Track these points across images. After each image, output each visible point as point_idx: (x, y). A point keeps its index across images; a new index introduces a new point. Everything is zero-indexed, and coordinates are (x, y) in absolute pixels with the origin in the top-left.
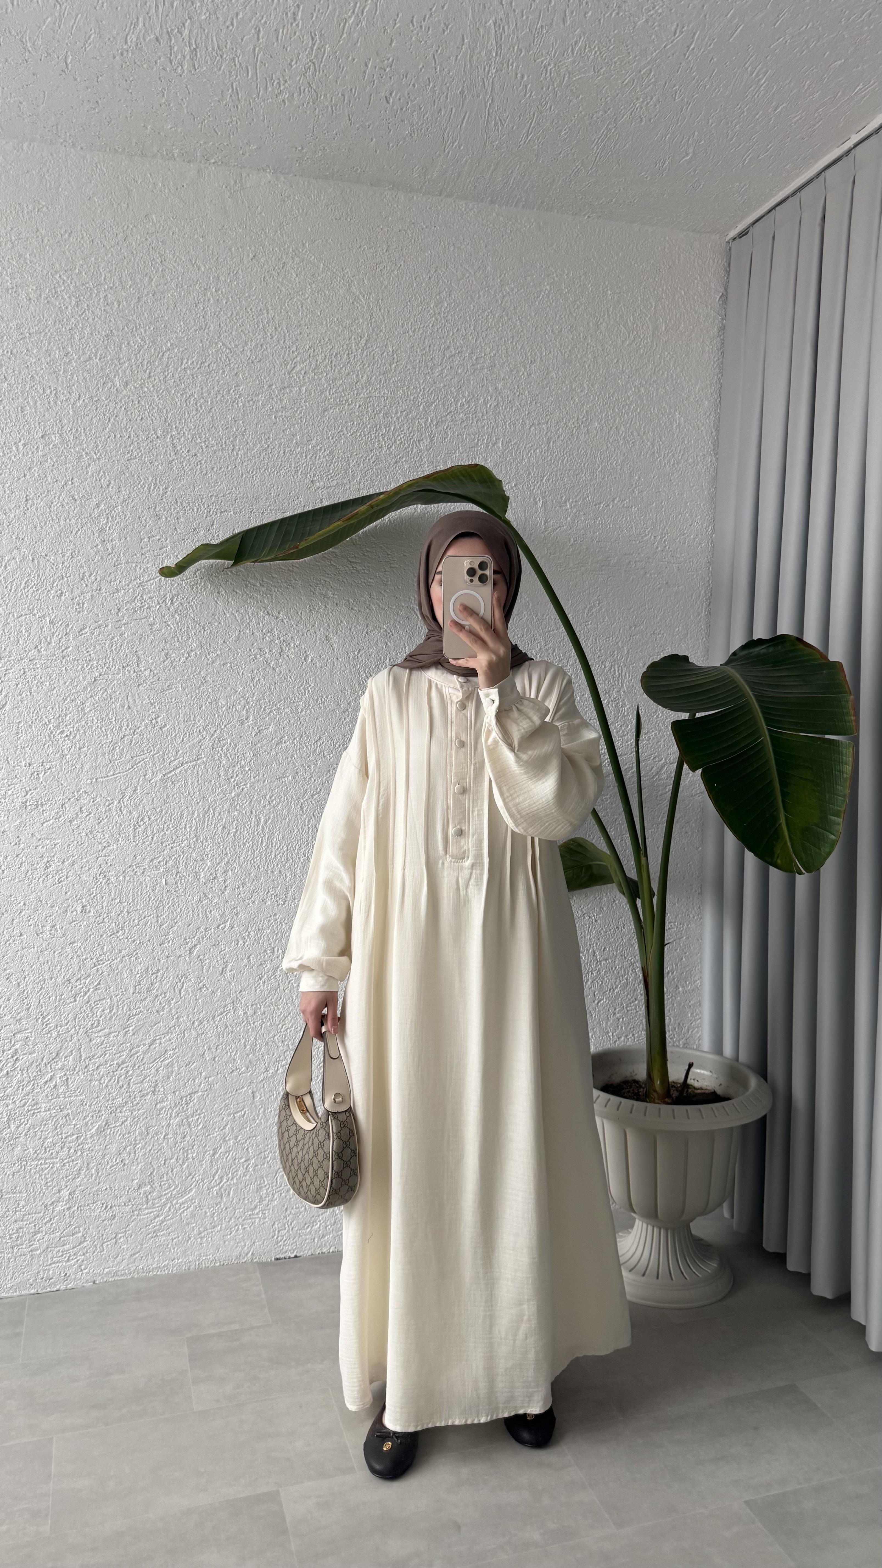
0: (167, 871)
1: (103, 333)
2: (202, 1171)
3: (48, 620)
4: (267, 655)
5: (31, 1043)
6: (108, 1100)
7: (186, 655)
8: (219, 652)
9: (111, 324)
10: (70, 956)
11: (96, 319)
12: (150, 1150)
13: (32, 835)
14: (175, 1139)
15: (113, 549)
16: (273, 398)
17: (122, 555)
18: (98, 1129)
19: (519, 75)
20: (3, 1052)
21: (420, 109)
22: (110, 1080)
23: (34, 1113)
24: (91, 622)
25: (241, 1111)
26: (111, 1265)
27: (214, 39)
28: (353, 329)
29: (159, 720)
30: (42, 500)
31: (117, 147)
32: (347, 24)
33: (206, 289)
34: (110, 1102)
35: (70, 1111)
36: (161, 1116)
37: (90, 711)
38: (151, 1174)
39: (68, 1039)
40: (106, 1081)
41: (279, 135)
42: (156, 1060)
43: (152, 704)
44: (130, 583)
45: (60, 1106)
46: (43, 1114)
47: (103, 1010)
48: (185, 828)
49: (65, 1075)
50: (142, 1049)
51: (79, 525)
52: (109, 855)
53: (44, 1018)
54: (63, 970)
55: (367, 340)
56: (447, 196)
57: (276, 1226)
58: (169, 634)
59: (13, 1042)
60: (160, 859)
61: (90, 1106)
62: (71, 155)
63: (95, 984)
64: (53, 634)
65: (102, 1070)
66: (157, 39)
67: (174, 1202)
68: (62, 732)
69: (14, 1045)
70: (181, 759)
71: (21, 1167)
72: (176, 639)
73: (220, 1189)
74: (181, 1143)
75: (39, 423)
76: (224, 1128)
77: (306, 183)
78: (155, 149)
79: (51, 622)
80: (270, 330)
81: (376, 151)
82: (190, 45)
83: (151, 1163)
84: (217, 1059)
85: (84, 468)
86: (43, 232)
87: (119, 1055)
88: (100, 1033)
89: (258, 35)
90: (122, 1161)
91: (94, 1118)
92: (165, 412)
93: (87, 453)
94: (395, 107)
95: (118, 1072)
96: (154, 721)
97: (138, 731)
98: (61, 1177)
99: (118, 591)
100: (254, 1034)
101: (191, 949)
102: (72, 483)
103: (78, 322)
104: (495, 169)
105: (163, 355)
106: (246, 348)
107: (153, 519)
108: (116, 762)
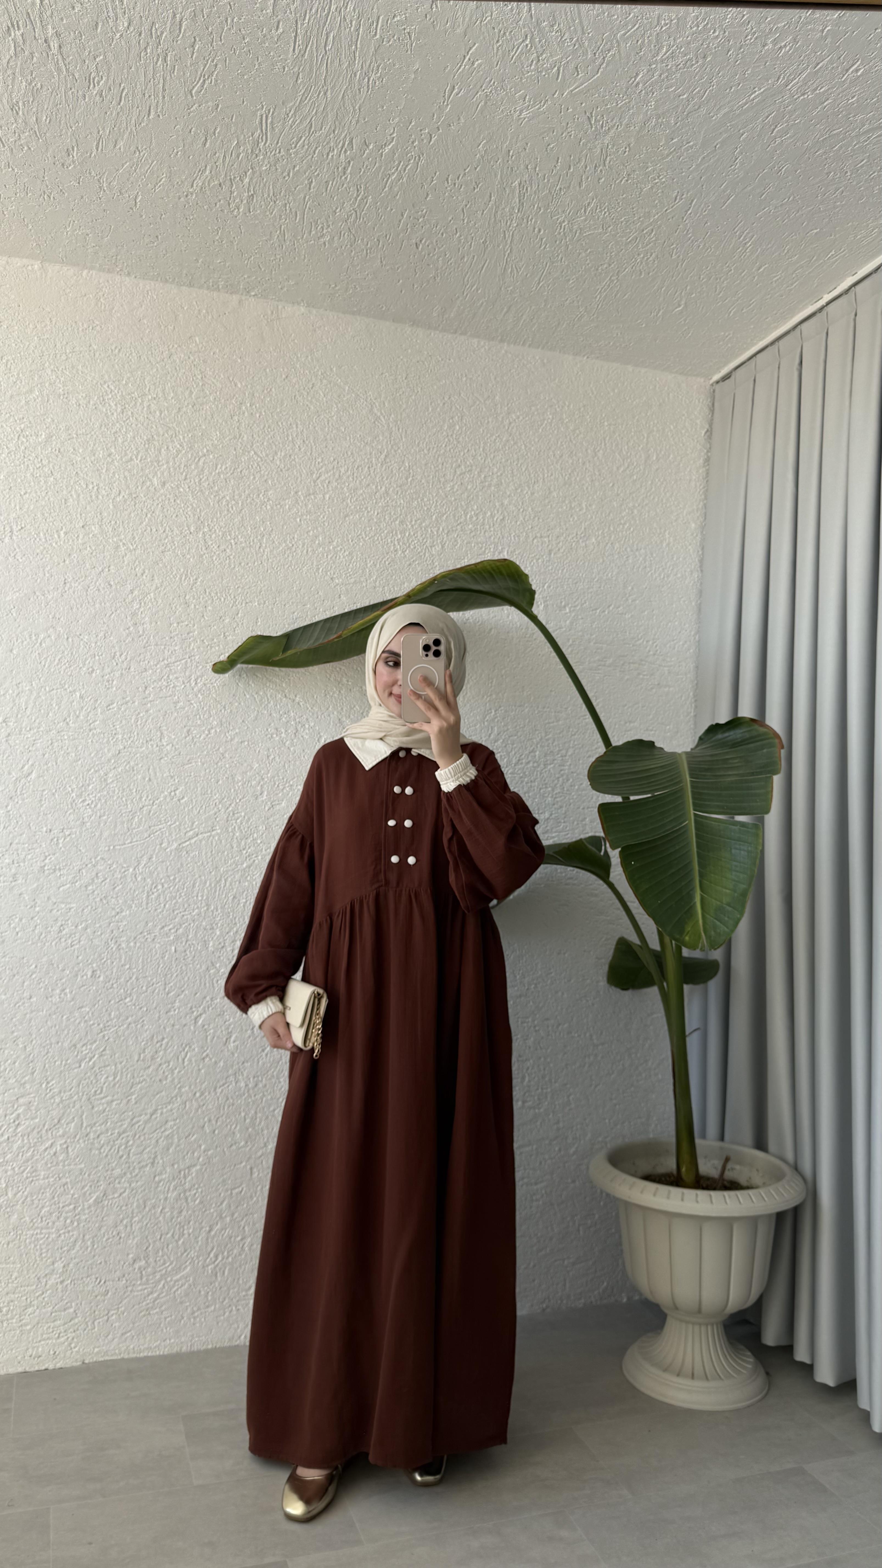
0: (177, 938)
1: (145, 438)
2: (197, 1249)
3: (78, 695)
4: (283, 735)
5: (33, 1108)
6: (107, 1171)
7: (207, 732)
8: (237, 731)
9: (152, 430)
10: (77, 1021)
11: (139, 425)
12: (147, 1224)
13: (49, 898)
14: (172, 1213)
15: (144, 632)
17: (152, 637)
18: (95, 1200)
19: (536, 230)
20: (5, 1116)
21: (446, 255)
22: (110, 1150)
23: (32, 1181)
24: (118, 698)
25: (239, 1187)
26: (102, 1343)
27: (271, 187)
28: (374, 445)
29: (177, 792)
30: (79, 583)
31: (168, 278)
32: (390, 180)
33: (241, 404)
34: (109, 1172)
35: (68, 1180)
36: (159, 1189)
37: (113, 781)
38: (147, 1248)
39: (71, 1105)
40: (106, 1151)
41: (316, 273)
42: (156, 1130)
43: (172, 777)
44: (158, 663)
45: (59, 1175)
46: (41, 1182)
47: (107, 1077)
48: (197, 896)
49: (66, 1142)
50: (143, 1118)
51: (113, 609)
52: (121, 921)
53: (48, 1083)
54: (70, 1035)
55: (386, 456)
56: (461, 334)
58: (192, 712)
59: (16, 1106)
60: (171, 926)
61: (89, 1175)
62: (126, 283)
63: (102, 1049)
64: (82, 708)
65: (103, 1139)
66: (220, 185)
67: (169, 1279)
68: (84, 801)
69: (16, 1110)
70: (197, 830)
71: (17, 1236)
72: (198, 717)
73: (215, 1267)
74: (178, 1217)
75: (81, 515)
76: (221, 1204)
77: (335, 317)
78: (203, 280)
79: (81, 697)
80: (299, 442)
81: (401, 292)
82: (249, 191)
83: (147, 1237)
84: (216, 1132)
85: (121, 557)
86: (95, 347)
87: (119, 1124)
88: (103, 1101)
89: (310, 186)
90: (118, 1234)
91: (93, 1187)
92: (198, 510)
93: (124, 544)
94: (423, 253)
95: (119, 1141)
96: (173, 794)
97: (157, 802)
98: (56, 1248)
99: (146, 670)
101: (196, 1018)
102: (109, 570)
103: (122, 427)
104: (507, 312)
105: (199, 460)
106: (276, 458)
107: (183, 606)
108: (134, 831)
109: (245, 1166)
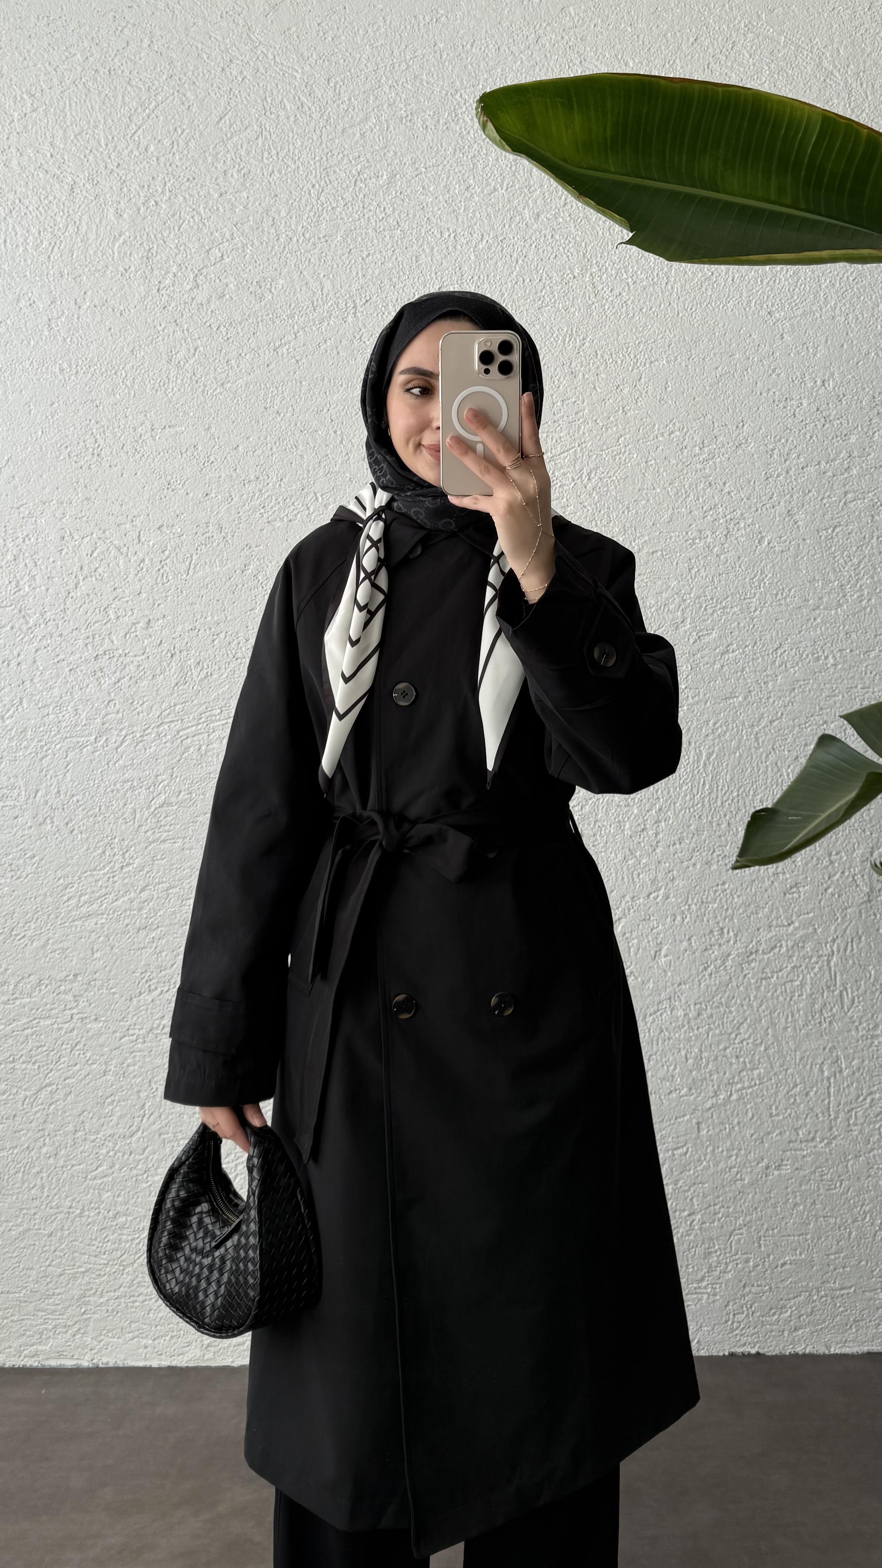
25: (682, 1147)
57: (730, 1307)
100: (698, 1044)
109: (690, 1120)
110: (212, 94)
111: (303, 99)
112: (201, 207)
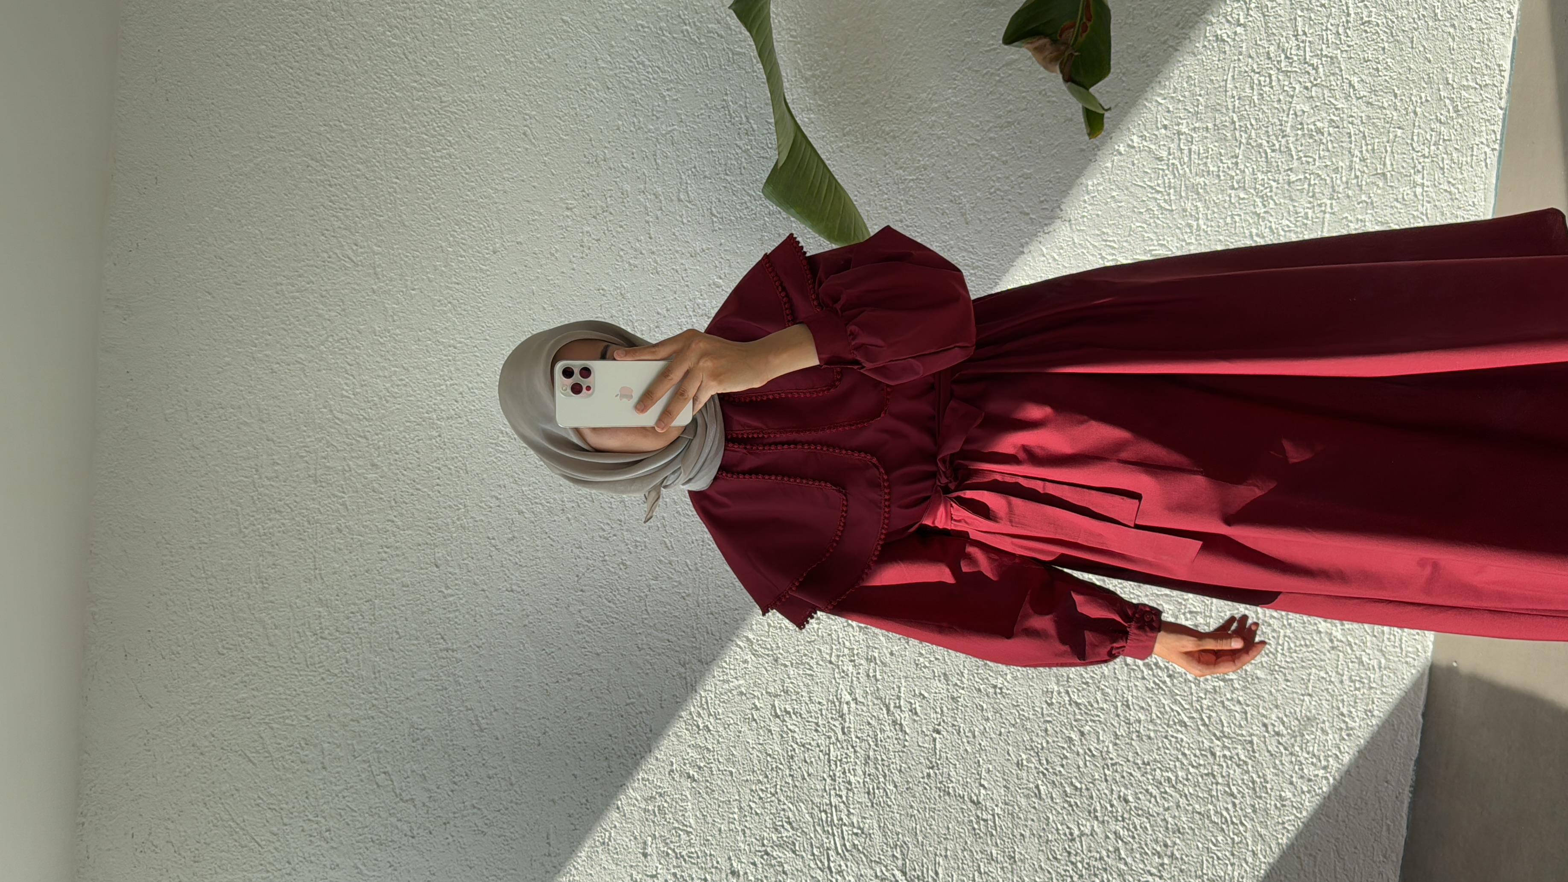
16: (390, 290)
110: (225, 766)
111: (237, 680)
112: (334, 788)
